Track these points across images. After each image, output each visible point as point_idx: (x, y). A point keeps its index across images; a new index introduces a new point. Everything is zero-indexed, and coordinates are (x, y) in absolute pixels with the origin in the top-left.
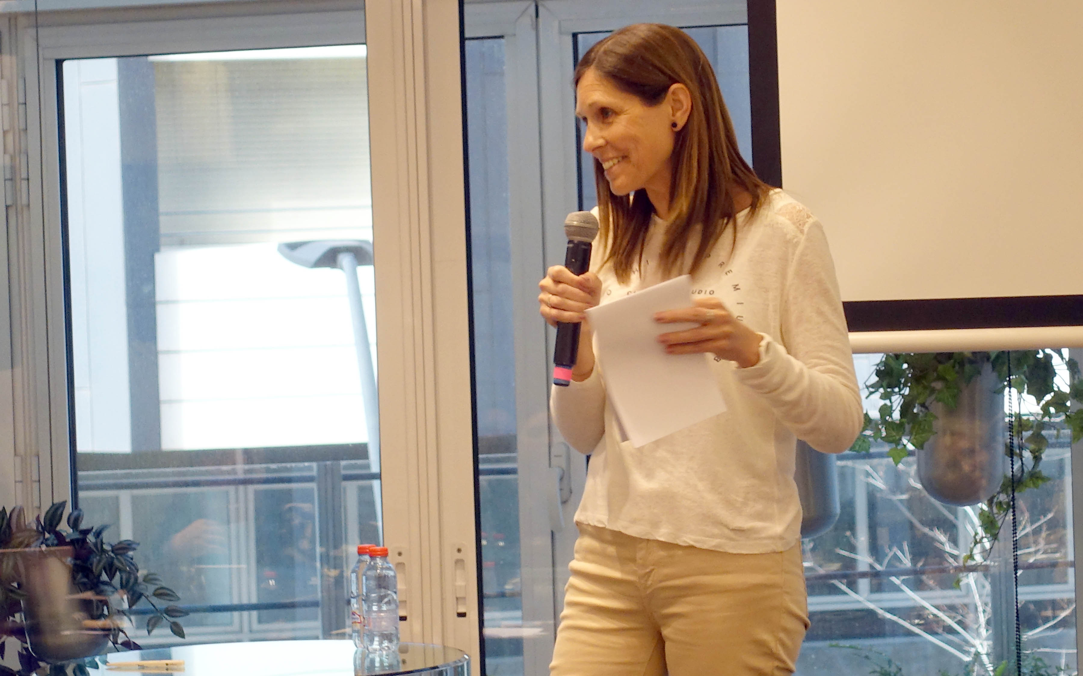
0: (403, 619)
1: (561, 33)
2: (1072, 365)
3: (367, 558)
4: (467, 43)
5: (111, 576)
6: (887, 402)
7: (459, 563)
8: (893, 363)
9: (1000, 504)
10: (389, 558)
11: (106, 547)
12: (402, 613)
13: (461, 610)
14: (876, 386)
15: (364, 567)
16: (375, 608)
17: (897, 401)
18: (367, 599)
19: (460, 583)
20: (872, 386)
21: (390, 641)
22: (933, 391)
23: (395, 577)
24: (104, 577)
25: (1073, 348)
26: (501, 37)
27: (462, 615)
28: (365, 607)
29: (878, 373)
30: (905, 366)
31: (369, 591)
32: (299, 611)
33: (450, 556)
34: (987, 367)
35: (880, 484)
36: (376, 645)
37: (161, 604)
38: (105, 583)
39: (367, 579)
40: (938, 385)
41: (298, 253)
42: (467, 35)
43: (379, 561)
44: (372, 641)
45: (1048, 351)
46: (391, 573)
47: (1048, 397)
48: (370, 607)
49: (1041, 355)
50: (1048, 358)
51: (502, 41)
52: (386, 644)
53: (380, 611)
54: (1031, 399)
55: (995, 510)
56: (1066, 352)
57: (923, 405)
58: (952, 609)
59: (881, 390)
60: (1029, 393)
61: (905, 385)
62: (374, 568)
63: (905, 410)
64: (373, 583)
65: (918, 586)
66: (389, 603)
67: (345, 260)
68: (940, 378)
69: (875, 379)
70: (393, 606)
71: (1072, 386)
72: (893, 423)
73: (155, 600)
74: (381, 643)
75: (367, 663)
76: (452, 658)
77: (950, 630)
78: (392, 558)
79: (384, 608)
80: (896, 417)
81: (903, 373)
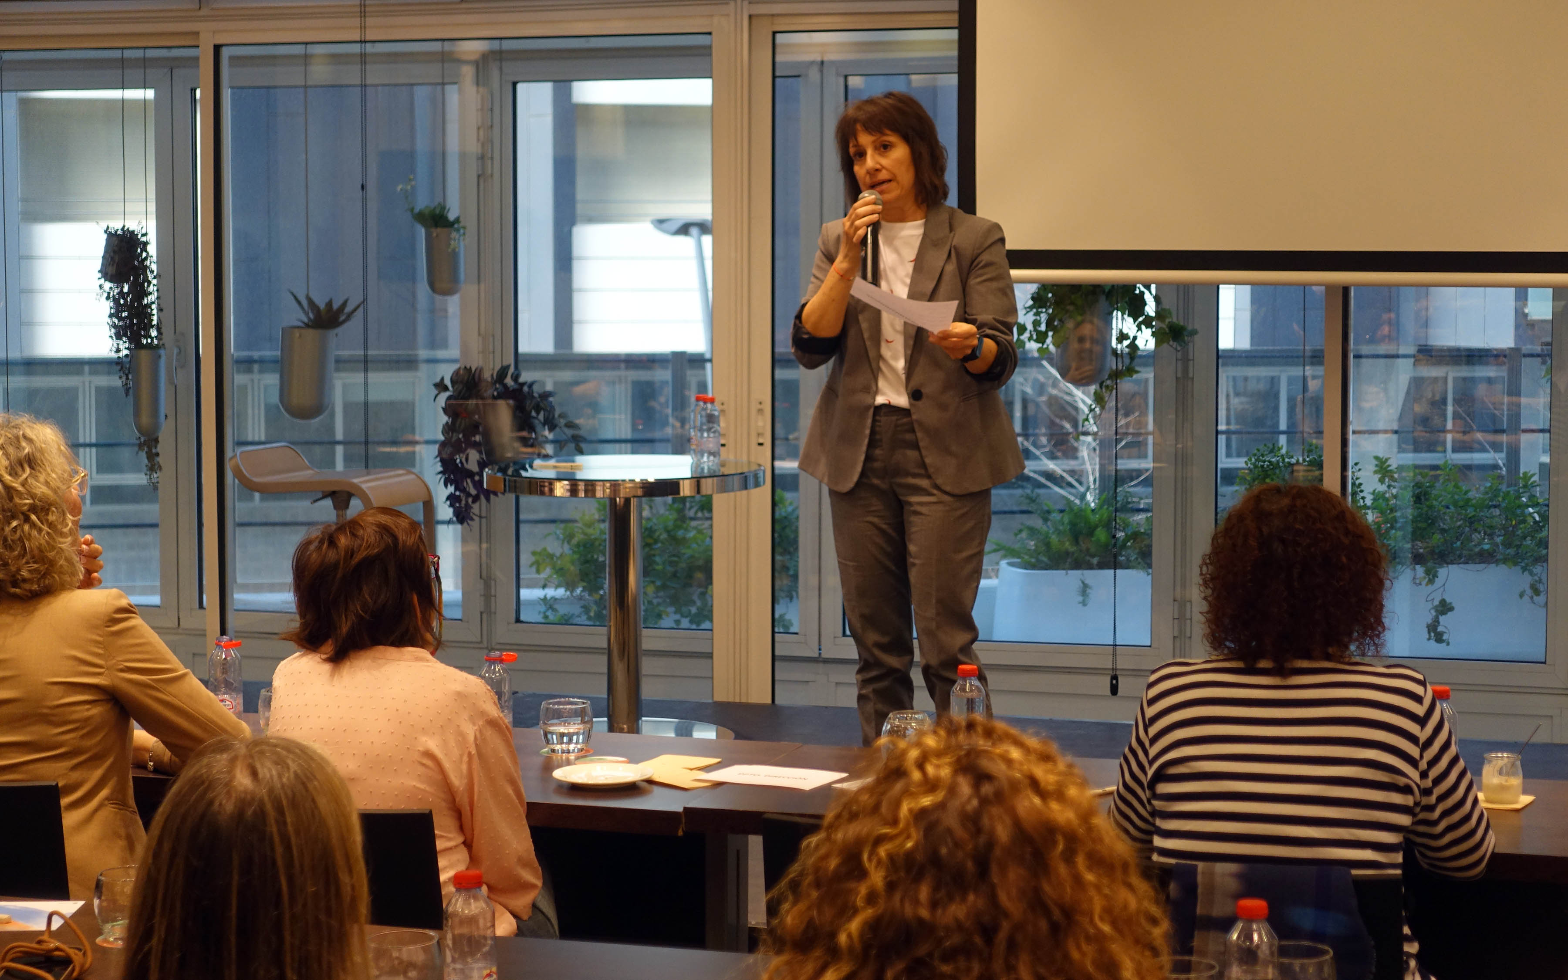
0: (723, 445)
1: (838, 74)
2: (1157, 299)
3: (701, 403)
4: (777, 80)
5: (538, 413)
6: (1038, 318)
7: (760, 411)
8: (1042, 293)
9: (1107, 387)
10: (716, 403)
11: (536, 395)
12: (723, 442)
13: (761, 441)
14: (1031, 308)
15: (699, 409)
16: (705, 435)
17: (1044, 317)
18: (701, 430)
19: (760, 424)
20: (1029, 307)
21: (715, 456)
22: (1067, 311)
23: (718, 416)
24: (534, 414)
25: (1159, 285)
26: (798, 76)
27: (761, 444)
28: (699, 434)
29: (1033, 298)
30: (1050, 295)
31: (702, 424)
32: (657, 445)
33: (755, 406)
34: (1103, 299)
36: (705, 459)
37: (570, 432)
38: (534, 418)
39: (701, 416)
40: (1071, 308)
41: (665, 225)
42: (777, 74)
43: (709, 406)
44: (702, 456)
45: (1142, 289)
46: (716, 413)
47: (1141, 319)
48: (702, 435)
49: (1137, 292)
50: (1142, 293)
51: (800, 79)
52: (712, 458)
53: (709, 437)
54: (1130, 320)
55: (1104, 390)
56: (1153, 287)
57: (1061, 320)
59: (1035, 310)
60: (1129, 315)
61: (1050, 307)
62: (705, 409)
63: (1049, 324)
64: (704, 420)
65: (1052, 457)
66: (714, 432)
67: (694, 231)
68: (1072, 303)
69: (1031, 303)
70: (717, 434)
71: (1156, 312)
72: (1041, 332)
73: (566, 430)
74: (708, 458)
75: (699, 470)
76: (754, 468)
77: (1071, 485)
78: (717, 406)
79: (712, 435)
80: (1043, 328)
81: (1048, 299)
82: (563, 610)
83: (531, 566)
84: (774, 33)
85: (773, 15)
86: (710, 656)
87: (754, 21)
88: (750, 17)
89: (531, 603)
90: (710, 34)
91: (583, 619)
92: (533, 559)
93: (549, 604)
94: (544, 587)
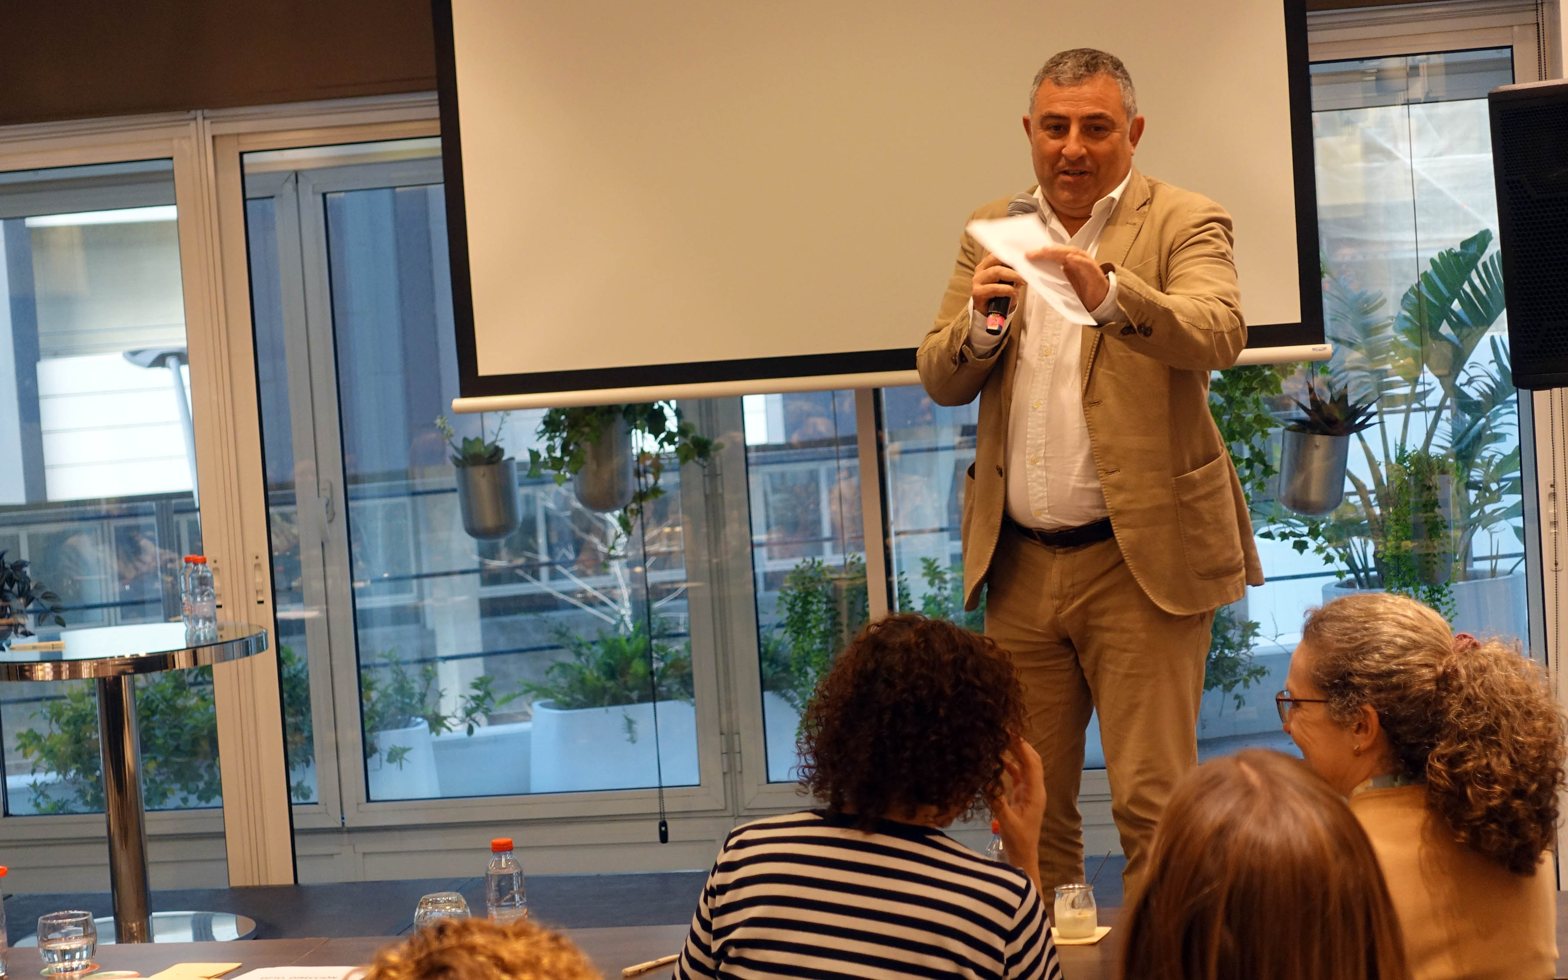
0: (219, 607)
1: (314, 193)
2: (678, 413)
3: (192, 565)
4: (249, 203)
5: (12, 586)
6: (551, 443)
7: (258, 566)
8: (554, 415)
9: (632, 511)
10: (207, 564)
11: (7, 565)
12: (219, 603)
13: (260, 599)
14: (543, 432)
15: (189, 571)
16: (199, 599)
17: (558, 442)
18: (193, 594)
19: (259, 580)
20: (541, 432)
21: (211, 621)
22: (583, 434)
23: (212, 577)
24: (7, 587)
25: (678, 400)
26: (272, 197)
27: (261, 602)
28: (191, 599)
29: (545, 423)
30: (563, 417)
31: (194, 588)
33: (251, 562)
34: (620, 417)
35: (551, 505)
36: (200, 625)
37: (47, 604)
38: (7, 591)
39: (192, 579)
40: (586, 430)
41: (138, 358)
42: (248, 196)
43: (200, 567)
44: (197, 622)
45: (661, 403)
46: (209, 575)
47: (662, 435)
48: (195, 599)
49: (656, 407)
50: (661, 408)
51: (274, 200)
52: (208, 624)
53: (202, 600)
54: (650, 437)
55: (629, 514)
56: (673, 403)
57: (576, 444)
58: (604, 589)
59: (547, 435)
60: (650, 432)
61: (564, 430)
62: (197, 571)
63: (564, 448)
64: (196, 582)
65: (582, 574)
66: (208, 595)
67: (172, 361)
68: (588, 425)
69: (542, 427)
70: (211, 597)
71: (679, 427)
72: (555, 458)
73: (44, 602)
74: (204, 624)
75: (195, 638)
76: (255, 631)
77: (603, 604)
78: (210, 565)
79: (205, 599)
80: (558, 454)
81: (562, 422)
82: (55, 796)
83: (17, 749)
84: (241, 154)
85: (238, 135)
86: (222, 835)
87: (218, 141)
88: (214, 138)
89: (20, 791)
90: (171, 159)
91: (79, 806)
92: (19, 743)
93: (39, 790)
94: (33, 772)
